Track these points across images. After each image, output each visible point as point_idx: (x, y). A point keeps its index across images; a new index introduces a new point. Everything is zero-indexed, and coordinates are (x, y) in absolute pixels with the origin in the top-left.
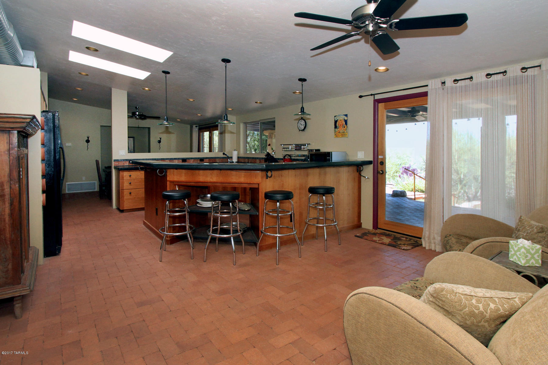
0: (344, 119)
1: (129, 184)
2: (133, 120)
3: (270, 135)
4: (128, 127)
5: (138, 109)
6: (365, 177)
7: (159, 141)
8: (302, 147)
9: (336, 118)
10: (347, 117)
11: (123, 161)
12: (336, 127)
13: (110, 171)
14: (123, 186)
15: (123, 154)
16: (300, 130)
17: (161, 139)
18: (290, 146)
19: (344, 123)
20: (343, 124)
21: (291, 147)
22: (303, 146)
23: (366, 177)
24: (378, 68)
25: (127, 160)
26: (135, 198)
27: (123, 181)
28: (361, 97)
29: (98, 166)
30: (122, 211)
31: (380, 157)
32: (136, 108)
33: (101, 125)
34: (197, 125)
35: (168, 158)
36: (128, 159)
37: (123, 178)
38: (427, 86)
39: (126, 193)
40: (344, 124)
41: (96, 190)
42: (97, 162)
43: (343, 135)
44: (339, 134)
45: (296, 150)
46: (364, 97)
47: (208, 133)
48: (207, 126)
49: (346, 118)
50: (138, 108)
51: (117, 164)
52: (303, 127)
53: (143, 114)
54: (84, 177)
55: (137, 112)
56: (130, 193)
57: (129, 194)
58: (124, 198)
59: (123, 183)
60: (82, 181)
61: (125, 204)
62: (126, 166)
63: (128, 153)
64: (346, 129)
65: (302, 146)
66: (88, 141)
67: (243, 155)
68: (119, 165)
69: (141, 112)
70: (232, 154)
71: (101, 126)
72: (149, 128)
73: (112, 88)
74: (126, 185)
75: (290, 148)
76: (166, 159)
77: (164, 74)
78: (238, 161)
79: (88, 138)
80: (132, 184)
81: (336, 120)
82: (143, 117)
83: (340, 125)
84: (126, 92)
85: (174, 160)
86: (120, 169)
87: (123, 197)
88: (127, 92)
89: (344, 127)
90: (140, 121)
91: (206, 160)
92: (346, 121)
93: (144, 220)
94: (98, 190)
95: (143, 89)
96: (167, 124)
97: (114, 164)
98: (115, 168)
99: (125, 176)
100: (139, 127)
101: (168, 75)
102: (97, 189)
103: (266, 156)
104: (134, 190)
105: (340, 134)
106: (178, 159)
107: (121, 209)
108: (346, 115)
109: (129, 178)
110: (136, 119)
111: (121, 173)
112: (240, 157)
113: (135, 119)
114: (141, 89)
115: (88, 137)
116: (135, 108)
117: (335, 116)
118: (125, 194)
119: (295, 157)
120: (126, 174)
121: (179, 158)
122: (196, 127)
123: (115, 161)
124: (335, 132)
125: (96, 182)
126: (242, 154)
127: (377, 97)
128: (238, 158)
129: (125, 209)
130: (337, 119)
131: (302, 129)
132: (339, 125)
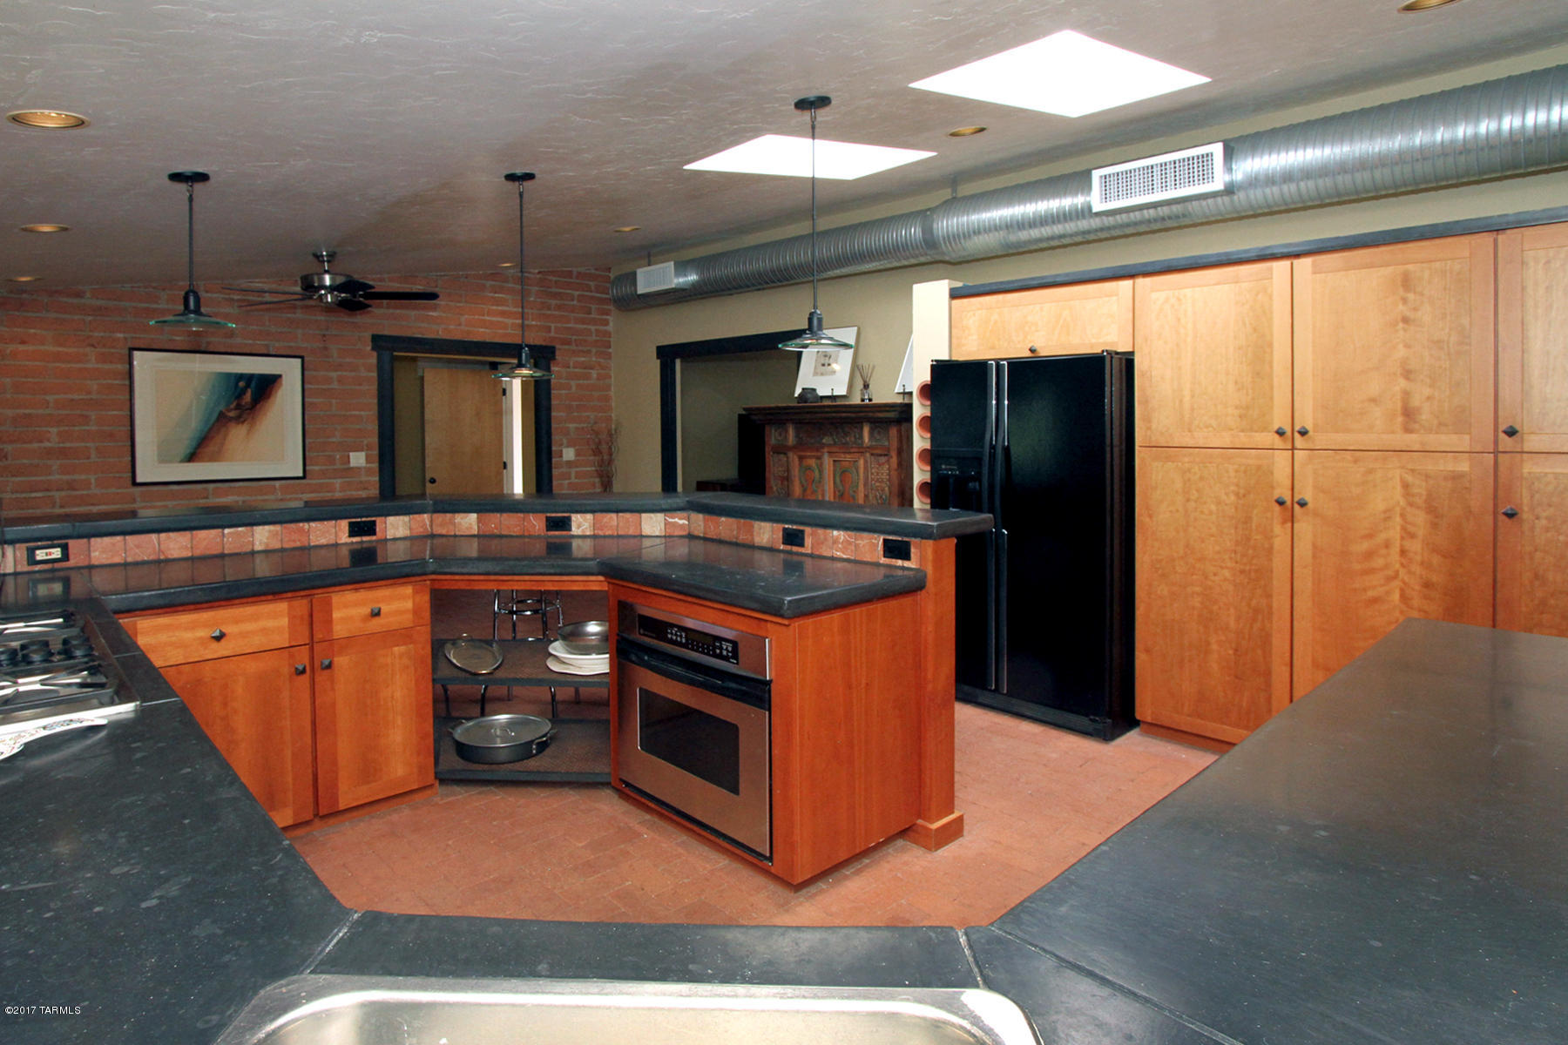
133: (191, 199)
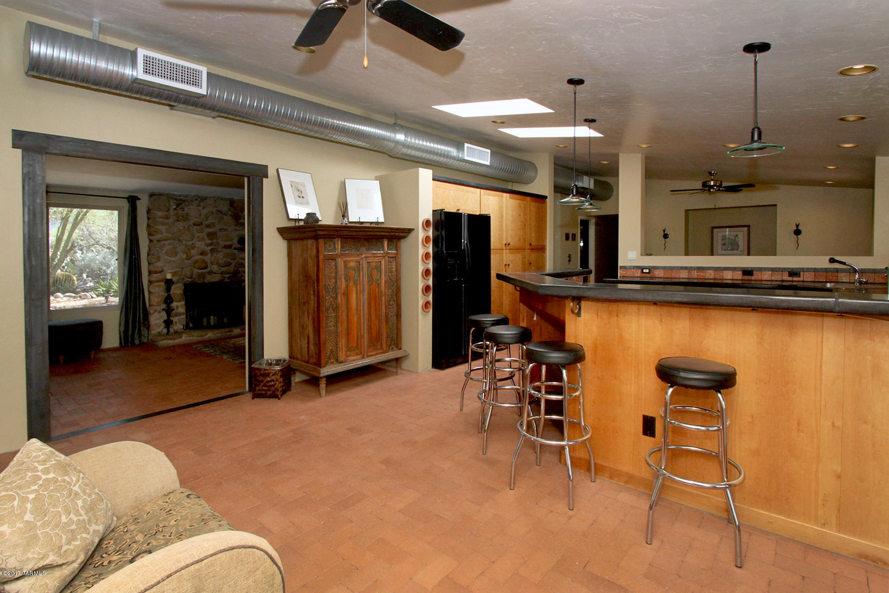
11: (633, 269)
15: (634, 257)
25: (638, 267)
35: (712, 267)
36: (640, 266)
51: (625, 272)
55: (712, 180)
62: (637, 277)
63: (642, 255)
68: (627, 275)
69: (718, 180)
72: (777, 206)
76: (707, 267)
85: (724, 272)
91: (806, 273)
97: (620, 272)
121: (735, 268)
123: (621, 267)
133: (756, 63)
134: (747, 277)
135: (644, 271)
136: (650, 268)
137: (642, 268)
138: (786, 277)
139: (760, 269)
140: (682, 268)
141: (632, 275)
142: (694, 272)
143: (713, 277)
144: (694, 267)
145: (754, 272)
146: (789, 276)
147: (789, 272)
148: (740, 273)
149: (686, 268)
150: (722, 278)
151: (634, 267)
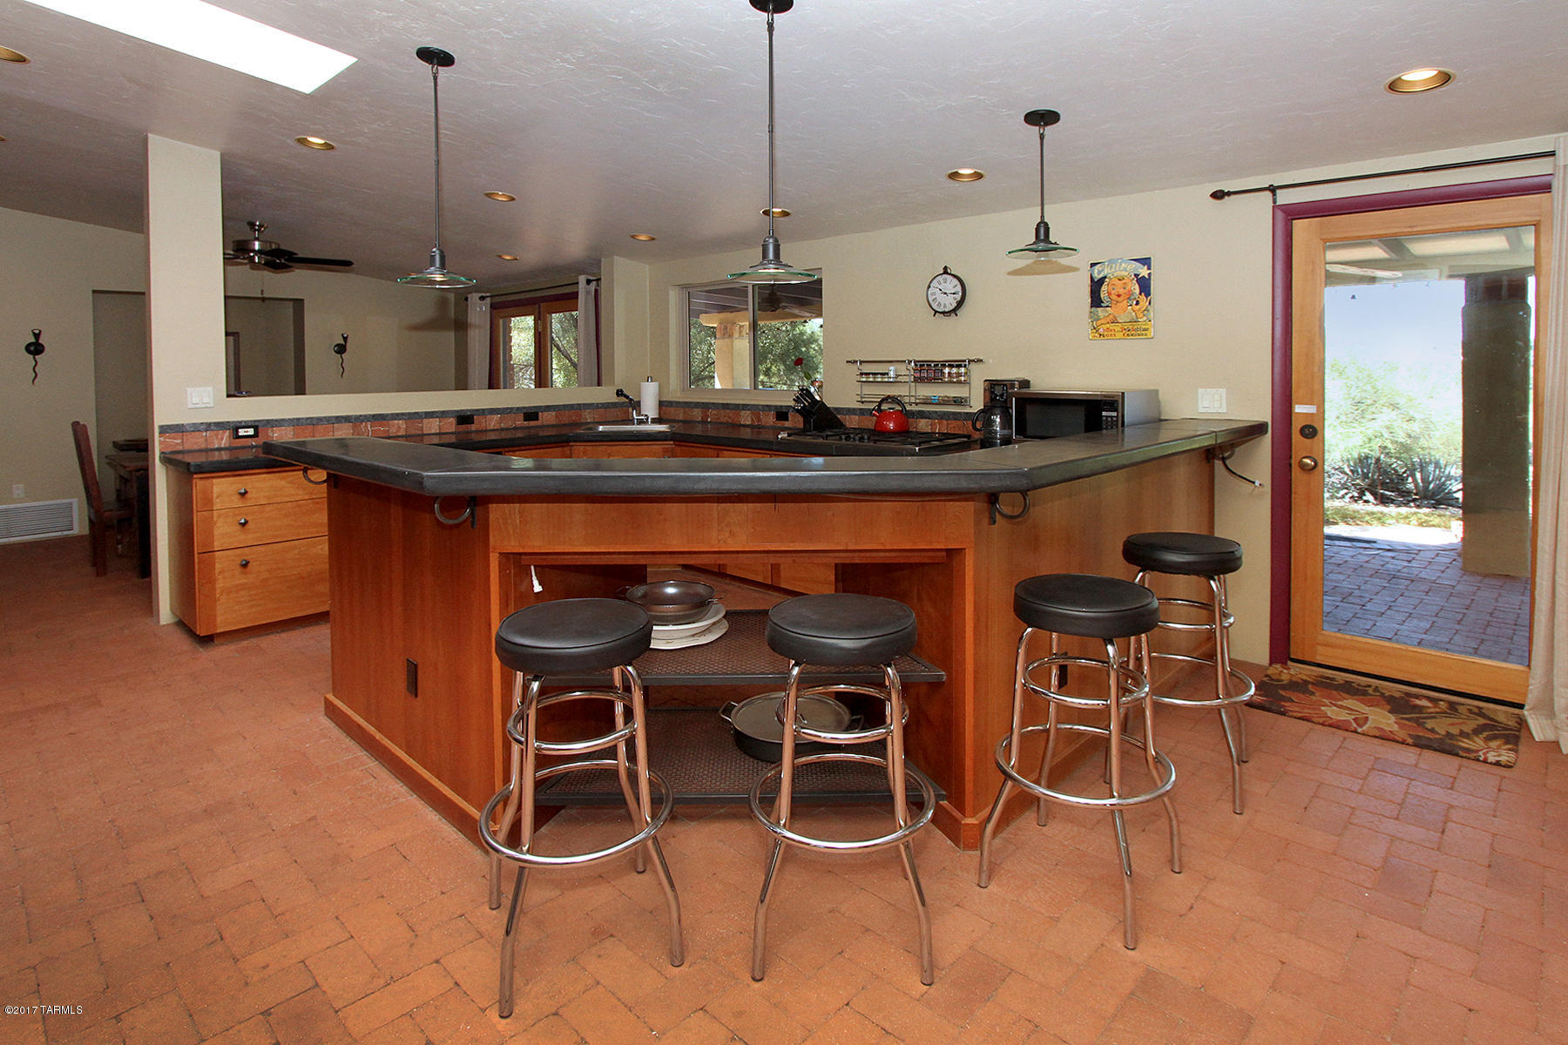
0: (1136, 275)
1: (239, 527)
2: (242, 271)
3: (726, 328)
4: (226, 297)
5: (259, 230)
6: (1254, 483)
7: (337, 345)
8: (947, 370)
9: (1096, 271)
10: (1149, 268)
11: (205, 430)
12: (1096, 301)
13: (140, 464)
14: (209, 534)
15: (206, 400)
16: (936, 312)
17: (345, 339)
18: (892, 368)
19: (1137, 286)
20: (1130, 293)
21: (896, 371)
22: (951, 366)
23: (1257, 484)
24: (1400, 78)
25: (220, 426)
26: (266, 580)
27: (212, 517)
28: (1218, 195)
29: (83, 447)
30: (207, 640)
31: (1299, 409)
32: (252, 225)
33: (96, 289)
34: (484, 295)
35: (402, 414)
36: (227, 423)
37: (208, 501)
38: (1552, 154)
39: (224, 564)
40: (1137, 291)
41: (76, 531)
42: (79, 431)
43: (1133, 330)
44: (1111, 326)
45: (916, 380)
46: (1233, 197)
47: (529, 321)
48: (522, 296)
49: (1144, 272)
50: (260, 226)
51: (176, 442)
52: (950, 302)
53: (282, 247)
54: (21, 486)
55: (257, 239)
56: (245, 565)
57: (239, 570)
58: (215, 589)
59: (210, 523)
60: (14, 501)
61: (218, 613)
62: (219, 449)
63: (229, 395)
64: (1147, 310)
65: (944, 366)
66: (35, 349)
67: (679, 395)
68: (187, 447)
69: (271, 243)
70: (639, 394)
71: (94, 292)
72: (298, 304)
73: (150, 135)
74: (223, 532)
75: (892, 374)
76: (391, 414)
77: (426, 67)
78: (660, 414)
79: (37, 336)
80: (250, 525)
81: (1097, 276)
82: (279, 259)
83: (1119, 296)
84: (219, 153)
85: (426, 421)
86: (192, 469)
87: (211, 581)
88: (222, 155)
89: (1137, 303)
90: (267, 274)
91: (545, 414)
92: (1145, 285)
93: (331, 697)
94: (86, 531)
95: (300, 141)
96: (441, 283)
97: (161, 443)
98: (167, 460)
99: (218, 497)
100: (263, 299)
101: (443, 72)
102: (79, 526)
103: (797, 400)
104: (263, 549)
105: (1117, 327)
106: (443, 415)
107: (202, 632)
108: (1146, 262)
109: (237, 502)
110: (252, 268)
111: (199, 484)
112: (670, 404)
113: (248, 266)
114: (290, 142)
115: (34, 334)
116: (248, 228)
117: (1093, 265)
118: (217, 571)
119: (917, 404)
120: (223, 489)
121: (445, 412)
122: (482, 298)
123: (164, 430)
124: (1094, 318)
125: (75, 501)
126: (676, 393)
127: (1285, 198)
128: (661, 404)
129: (219, 631)
130: (1101, 276)
131: (945, 306)
132: (1114, 297)
134: (463, 428)
135: (242, 432)
136: (255, 426)
137: (235, 427)
138: (520, 422)
139: (482, 412)
140: (339, 419)
141: (203, 446)
142: (366, 426)
143: (404, 434)
144: (365, 416)
145: (475, 417)
146: (525, 421)
147: (524, 414)
148: (452, 420)
149: (347, 419)
150: (420, 432)
151: (209, 425)
